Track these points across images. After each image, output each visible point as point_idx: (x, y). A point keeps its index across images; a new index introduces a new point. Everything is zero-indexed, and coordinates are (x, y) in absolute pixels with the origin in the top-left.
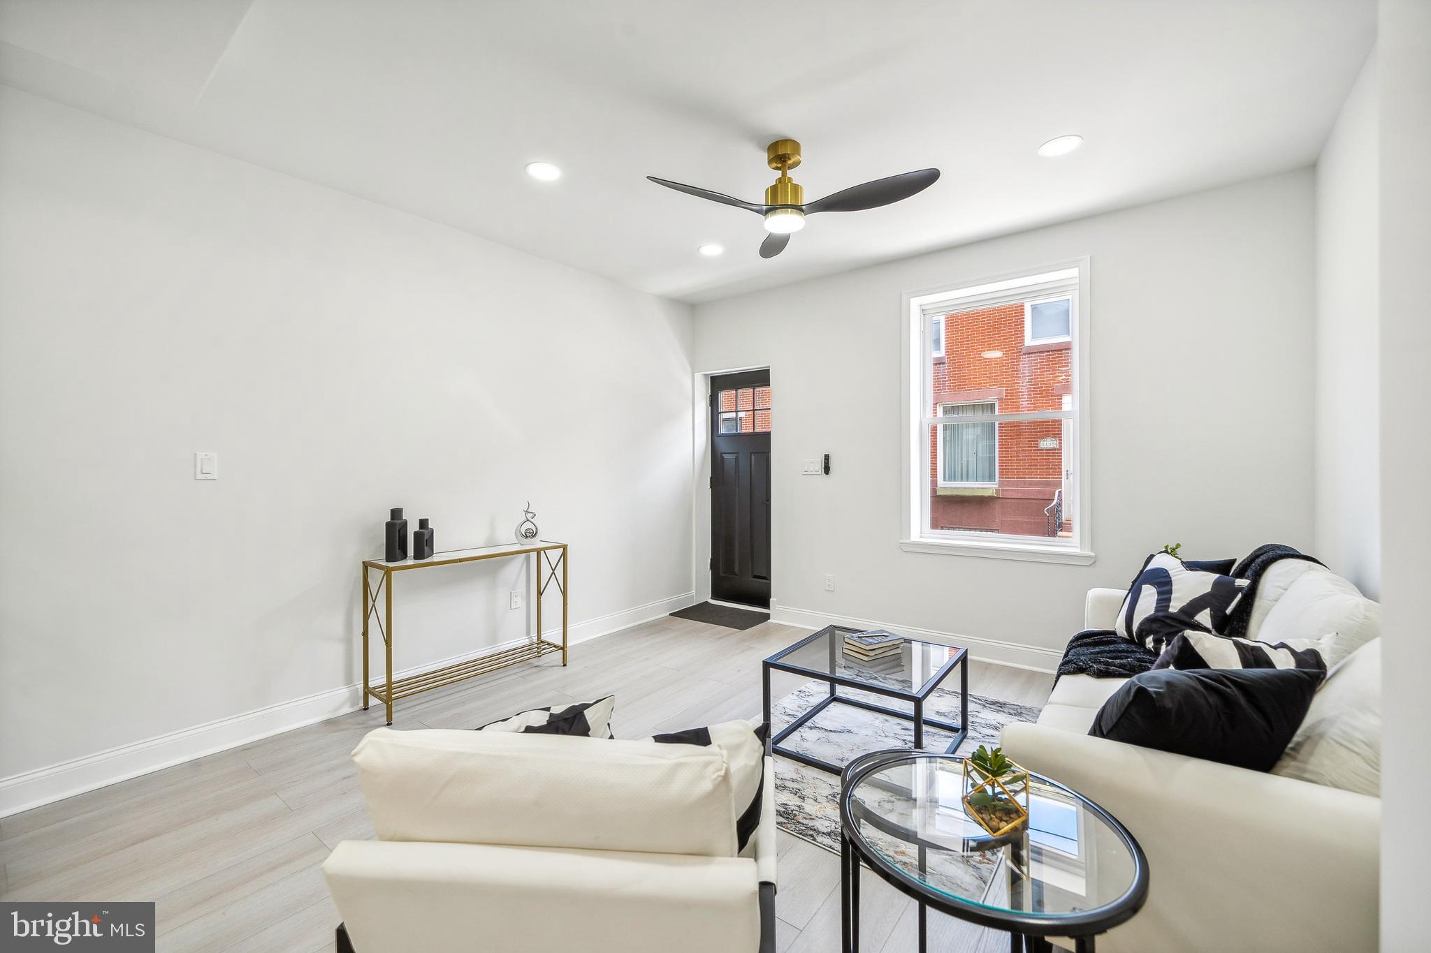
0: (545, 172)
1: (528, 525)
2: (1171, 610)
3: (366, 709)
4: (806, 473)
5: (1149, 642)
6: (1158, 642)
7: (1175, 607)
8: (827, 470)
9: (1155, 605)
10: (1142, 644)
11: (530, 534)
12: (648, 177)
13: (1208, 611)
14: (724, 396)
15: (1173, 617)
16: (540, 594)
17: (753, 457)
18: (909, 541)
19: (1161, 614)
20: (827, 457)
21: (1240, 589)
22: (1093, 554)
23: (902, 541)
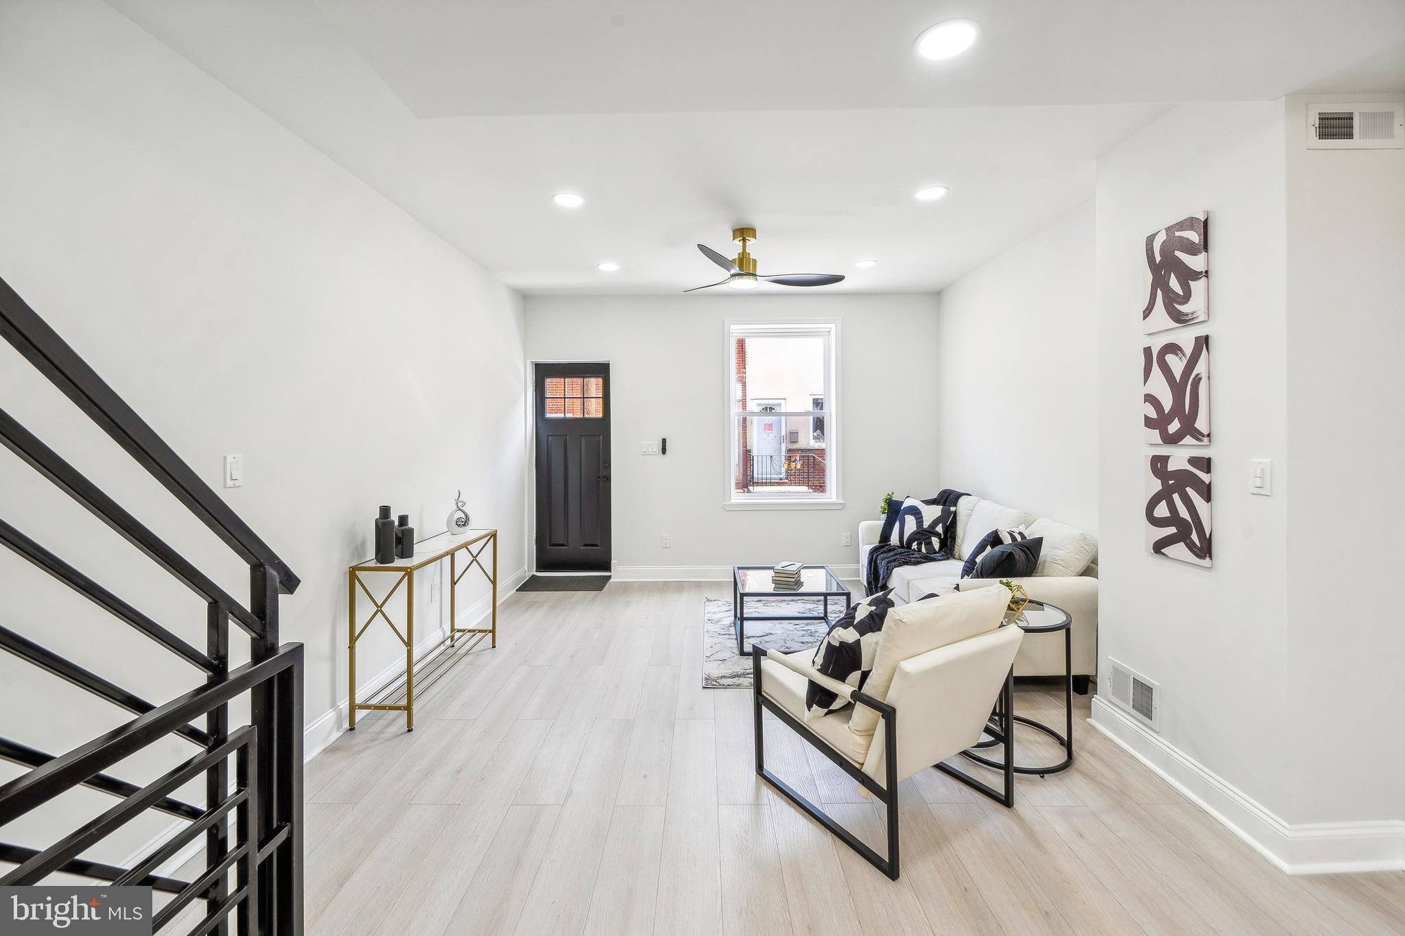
0: (569, 200)
1: (460, 514)
2: (924, 527)
3: (352, 729)
4: (645, 454)
5: (914, 546)
6: (919, 544)
7: (926, 525)
8: (664, 451)
9: (915, 525)
10: (909, 546)
11: (464, 522)
12: (700, 246)
13: (941, 525)
14: (549, 382)
15: (925, 530)
16: (454, 583)
17: (583, 441)
18: (729, 503)
19: (920, 529)
20: (664, 441)
21: (952, 512)
22: (843, 502)
23: (725, 503)
